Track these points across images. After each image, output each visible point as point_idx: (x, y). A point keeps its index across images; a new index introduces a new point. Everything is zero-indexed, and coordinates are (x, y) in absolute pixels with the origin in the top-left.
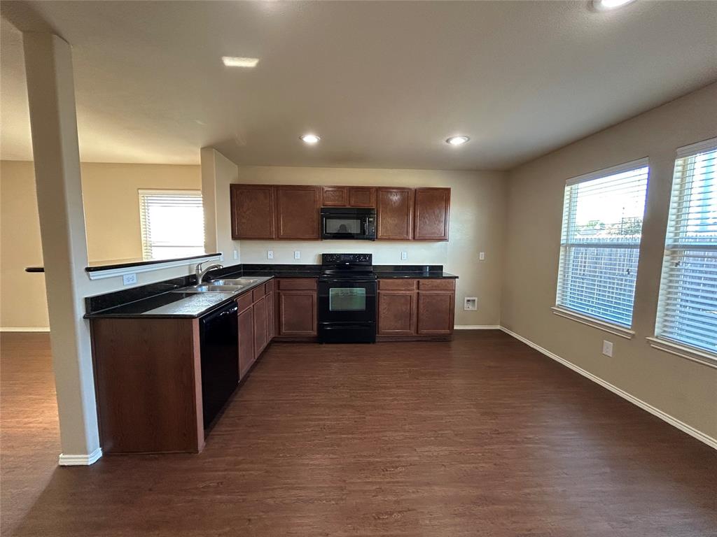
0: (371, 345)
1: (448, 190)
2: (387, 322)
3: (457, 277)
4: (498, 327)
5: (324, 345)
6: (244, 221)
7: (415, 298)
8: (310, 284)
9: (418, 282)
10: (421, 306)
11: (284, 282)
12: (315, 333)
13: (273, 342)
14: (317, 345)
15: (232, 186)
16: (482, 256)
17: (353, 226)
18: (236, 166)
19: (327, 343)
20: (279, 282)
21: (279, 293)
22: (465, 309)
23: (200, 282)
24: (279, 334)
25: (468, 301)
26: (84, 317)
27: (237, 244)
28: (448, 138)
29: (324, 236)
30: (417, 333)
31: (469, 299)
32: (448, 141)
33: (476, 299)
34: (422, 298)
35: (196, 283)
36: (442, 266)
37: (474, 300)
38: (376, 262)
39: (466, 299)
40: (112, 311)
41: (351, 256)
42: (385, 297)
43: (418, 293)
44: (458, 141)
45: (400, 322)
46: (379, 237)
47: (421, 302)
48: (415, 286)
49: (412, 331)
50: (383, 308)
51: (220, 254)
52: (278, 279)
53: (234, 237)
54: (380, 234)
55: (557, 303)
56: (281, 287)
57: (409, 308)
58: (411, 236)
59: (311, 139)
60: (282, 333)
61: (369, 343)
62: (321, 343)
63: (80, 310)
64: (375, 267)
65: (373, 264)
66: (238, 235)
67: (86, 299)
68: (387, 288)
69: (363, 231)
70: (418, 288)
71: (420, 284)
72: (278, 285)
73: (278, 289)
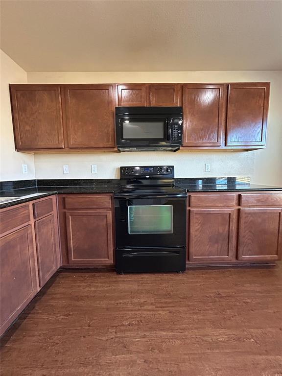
1: (267, 85)
5: (123, 277)
7: (235, 217)
8: (106, 201)
9: (240, 196)
11: (70, 199)
12: (110, 261)
13: (62, 270)
14: (114, 277)
15: (11, 87)
17: (154, 130)
18: (26, 73)
20: (64, 199)
21: (65, 213)
24: (68, 263)
29: (120, 143)
30: (237, 258)
34: (243, 216)
41: (151, 169)
42: (198, 216)
43: (239, 210)
45: (216, 245)
46: (184, 144)
47: (242, 221)
48: (235, 202)
49: (230, 258)
50: (195, 229)
52: (64, 196)
53: (18, 148)
54: (186, 141)
56: (67, 206)
57: (227, 229)
58: (221, 142)
60: (70, 262)
61: (178, 272)
62: (119, 273)
64: (179, 180)
65: (176, 177)
66: (23, 145)
68: (200, 205)
69: (167, 137)
70: (239, 204)
71: (243, 199)
72: (63, 204)
73: (64, 208)
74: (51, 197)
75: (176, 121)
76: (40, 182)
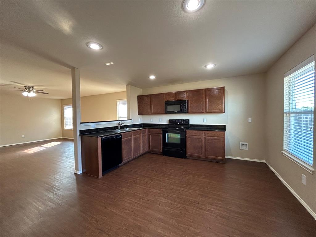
0: (183, 159)
1: (223, 88)
2: (190, 149)
4: (264, 161)
6: (141, 108)
7: (203, 140)
8: (160, 131)
9: (205, 132)
10: (207, 144)
12: (161, 151)
14: (162, 156)
15: (138, 96)
16: (250, 120)
17: (177, 108)
18: (141, 89)
19: (166, 156)
20: (149, 130)
22: (240, 149)
23: (119, 129)
25: (243, 144)
26: (79, 135)
27: (141, 116)
28: (205, 65)
29: (166, 112)
30: (205, 157)
32: (205, 67)
34: (207, 140)
35: (118, 129)
36: (225, 126)
37: (246, 144)
38: (191, 123)
39: (241, 143)
40: (89, 134)
41: (180, 121)
42: (189, 139)
43: (205, 137)
44: (210, 66)
45: (197, 150)
47: (206, 142)
48: (203, 134)
50: (188, 144)
51: (131, 120)
53: (139, 114)
54: (190, 111)
55: (284, 148)
56: (150, 132)
57: (200, 144)
58: (204, 111)
59: (152, 77)
60: (150, 150)
62: (164, 155)
63: (78, 133)
64: (191, 125)
65: (190, 124)
66: (141, 112)
67: (80, 130)
68: (190, 134)
69: (181, 110)
70: (205, 135)
71: (206, 133)
73: (149, 133)
74: (146, 129)
75: (184, 105)
76: (144, 124)
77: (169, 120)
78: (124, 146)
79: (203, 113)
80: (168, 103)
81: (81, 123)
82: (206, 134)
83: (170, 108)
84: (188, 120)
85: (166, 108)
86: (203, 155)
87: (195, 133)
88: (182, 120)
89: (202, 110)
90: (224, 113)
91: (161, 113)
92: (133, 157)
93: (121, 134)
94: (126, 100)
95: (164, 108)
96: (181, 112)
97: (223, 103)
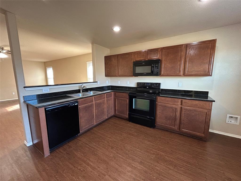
1: (214, 41)
2: (160, 119)
3: (214, 101)
7: (179, 110)
8: (126, 96)
9: (182, 101)
10: (183, 115)
11: (117, 94)
12: (127, 117)
14: (128, 122)
15: (105, 57)
17: (147, 69)
19: (132, 122)
20: (115, 93)
21: (115, 98)
22: (227, 122)
23: (81, 92)
24: (115, 114)
25: (232, 117)
26: (24, 102)
31: (231, 116)
33: (239, 117)
34: (183, 110)
36: (208, 92)
37: (237, 118)
39: (228, 115)
41: (150, 84)
42: (160, 107)
43: (181, 107)
45: (169, 121)
46: (162, 74)
47: (183, 112)
48: (179, 103)
51: (97, 82)
53: (106, 76)
56: (116, 96)
57: (174, 115)
58: (182, 73)
59: (117, 29)
62: (130, 122)
63: (22, 100)
65: (161, 88)
67: (24, 96)
68: (162, 102)
69: (152, 72)
70: (181, 104)
71: (183, 102)
72: (115, 95)
74: (112, 92)
75: (156, 65)
76: (112, 86)
77: (138, 83)
78: (81, 114)
79: (180, 76)
80: (137, 64)
81: (24, 87)
82: (183, 104)
83: (139, 70)
84: (159, 84)
85: (134, 70)
86: (176, 128)
87: (168, 101)
88: (152, 83)
89: (178, 73)
90: (211, 76)
91: (129, 75)
92: (95, 124)
93: (78, 100)
94: (92, 61)
95: (132, 69)
96: (152, 74)
97: (210, 63)
